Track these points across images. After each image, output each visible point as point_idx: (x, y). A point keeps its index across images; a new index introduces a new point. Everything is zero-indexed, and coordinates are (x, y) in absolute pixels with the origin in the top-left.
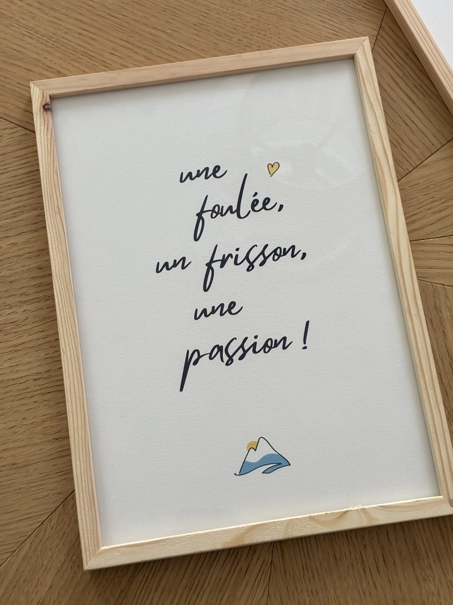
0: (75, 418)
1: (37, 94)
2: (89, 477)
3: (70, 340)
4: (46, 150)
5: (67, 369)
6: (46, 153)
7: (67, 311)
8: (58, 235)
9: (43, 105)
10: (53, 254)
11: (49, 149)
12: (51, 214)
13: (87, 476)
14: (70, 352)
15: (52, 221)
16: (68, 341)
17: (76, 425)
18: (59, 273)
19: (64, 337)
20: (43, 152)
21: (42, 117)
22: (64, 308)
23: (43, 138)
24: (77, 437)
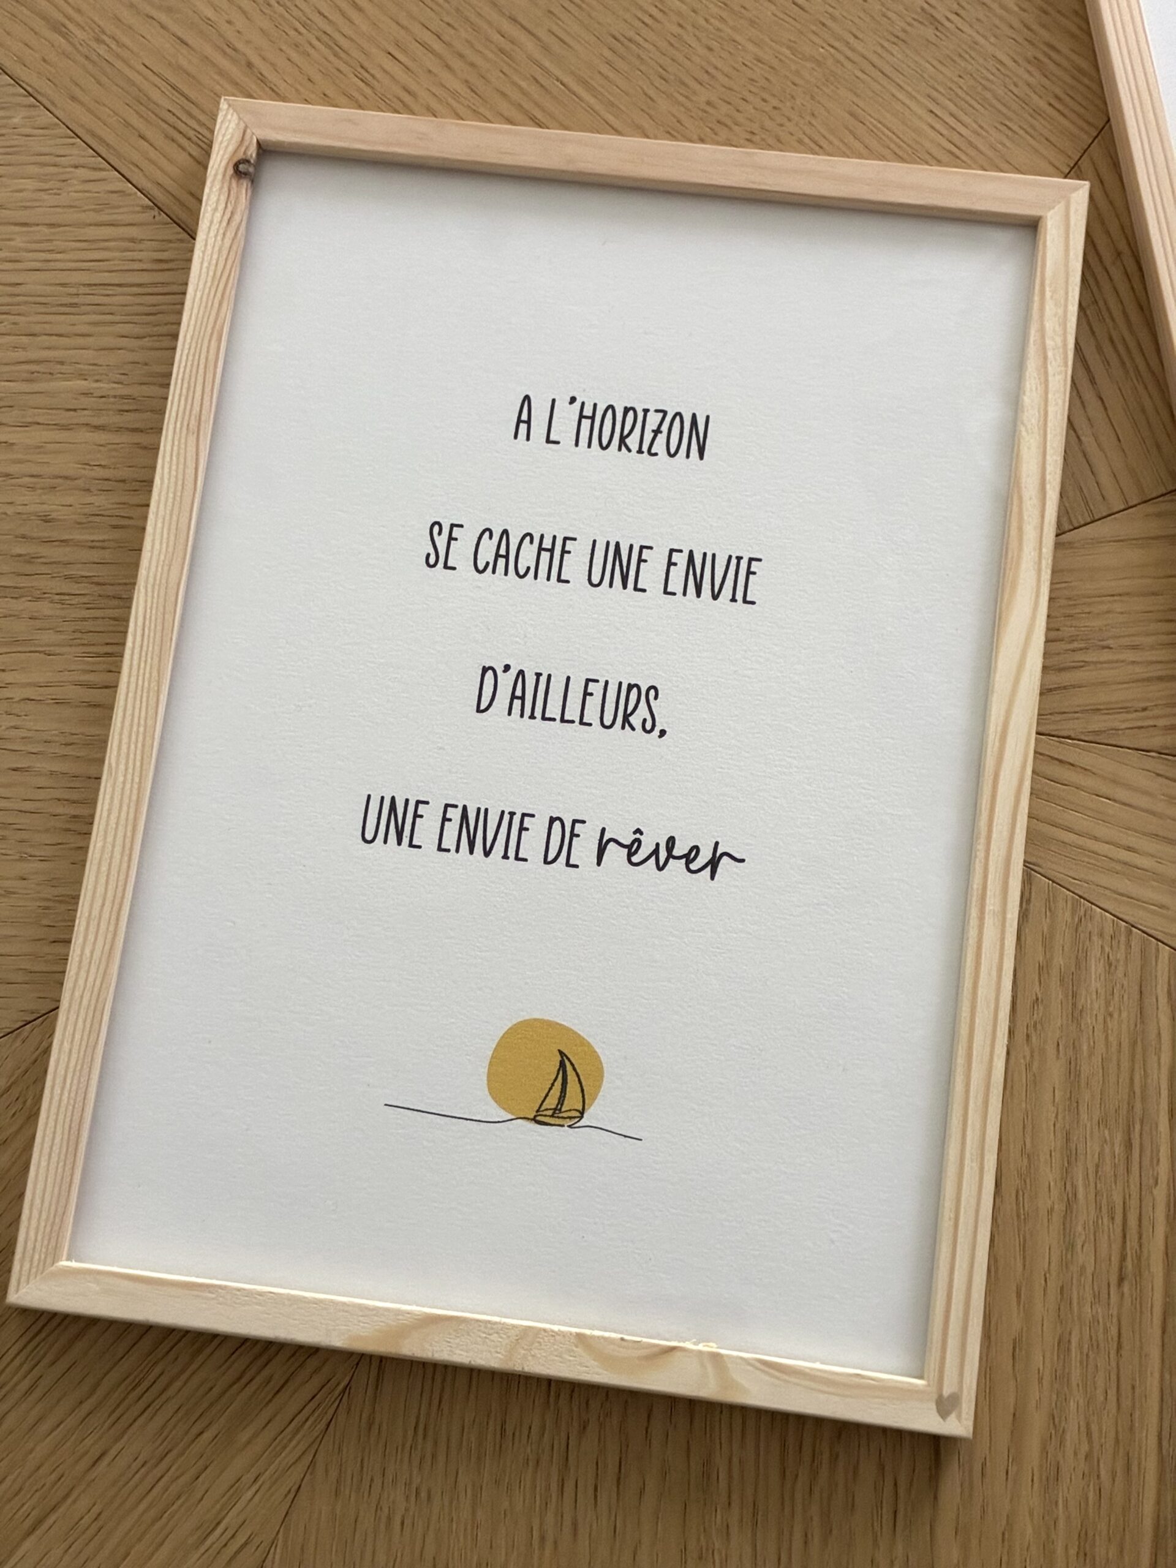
0: (91, 937)
1: (230, 130)
2: (81, 1085)
3: (133, 747)
4: (211, 273)
5: (105, 814)
6: (210, 279)
7: (147, 675)
8: (179, 488)
9: (235, 160)
10: (155, 529)
11: (219, 270)
12: (178, 430)
13: (79, 1082)
14: (125, 776)
15: (175, 448)
16: (129, 748)
17: (87, 952)
18: (155, 579)
19: (121, 734)
20: (203, 276)
21: (226, 189)
22: (142, 665)
23: (211, 241)
24: (81, 982)
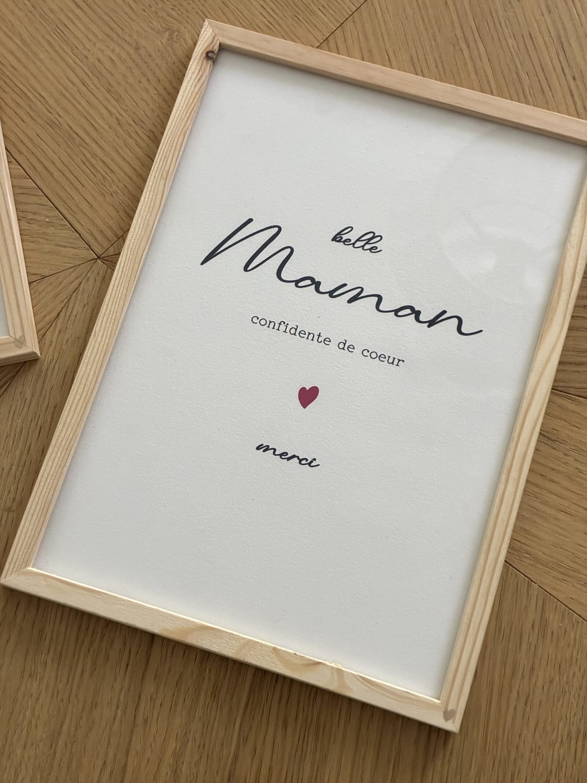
0: (71, 414)
1: (207, 36)
2: (54, 485)
3: (108, 325)
4: (186, 103)
5: (89, 355)
6: (185, 106)
7: (121, 291)
8: (153, 203)
9: (208, 50)
10: (137, 221)
11: (190, 103)
12: (157, 176)
13: (53, 481)
14: (102, 338)
15: (154, 184)
17: (69, 420)
18: (133, 246)
19: (103, 318)
20: (182, 104)
21: (200, 64)
23: (188, 88)
